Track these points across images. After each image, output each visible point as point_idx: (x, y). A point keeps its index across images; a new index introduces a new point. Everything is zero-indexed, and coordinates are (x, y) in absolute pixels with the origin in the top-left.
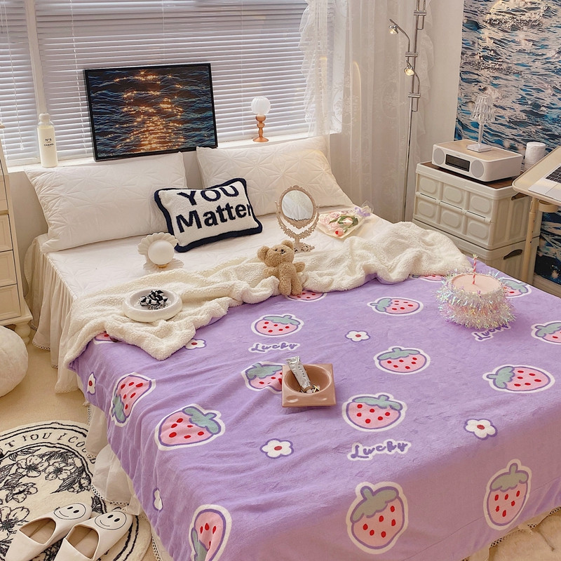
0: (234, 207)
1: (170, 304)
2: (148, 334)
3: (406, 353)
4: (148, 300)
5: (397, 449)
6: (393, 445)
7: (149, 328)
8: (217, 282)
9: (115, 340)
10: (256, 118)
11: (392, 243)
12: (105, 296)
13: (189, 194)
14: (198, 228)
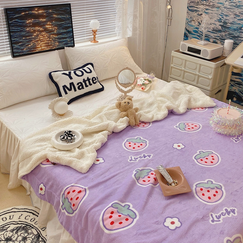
0: (91, 79)
1: (78, 138)
3: (207, 154)
4: (66, 138)
5: (232, 214)
6: (229, 211)
7: (72, 154)
9: (54, 164)
10: (92, 31)
11: (174, 93)
12: (39, 137)
13: (68, 73)
14: (75, 91)
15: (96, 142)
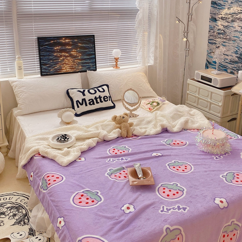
0: (103, 97)
1: (70, 141)
2: (58, 154)
3: (181, 164)
4: (60, 139)
7: (60, 151)
8: (93, 131)
10: (115, 58)
11: (175, 114)
12: (41, 136)
13: (82, 91)
14: (86, 106)
15: (84, 145)
